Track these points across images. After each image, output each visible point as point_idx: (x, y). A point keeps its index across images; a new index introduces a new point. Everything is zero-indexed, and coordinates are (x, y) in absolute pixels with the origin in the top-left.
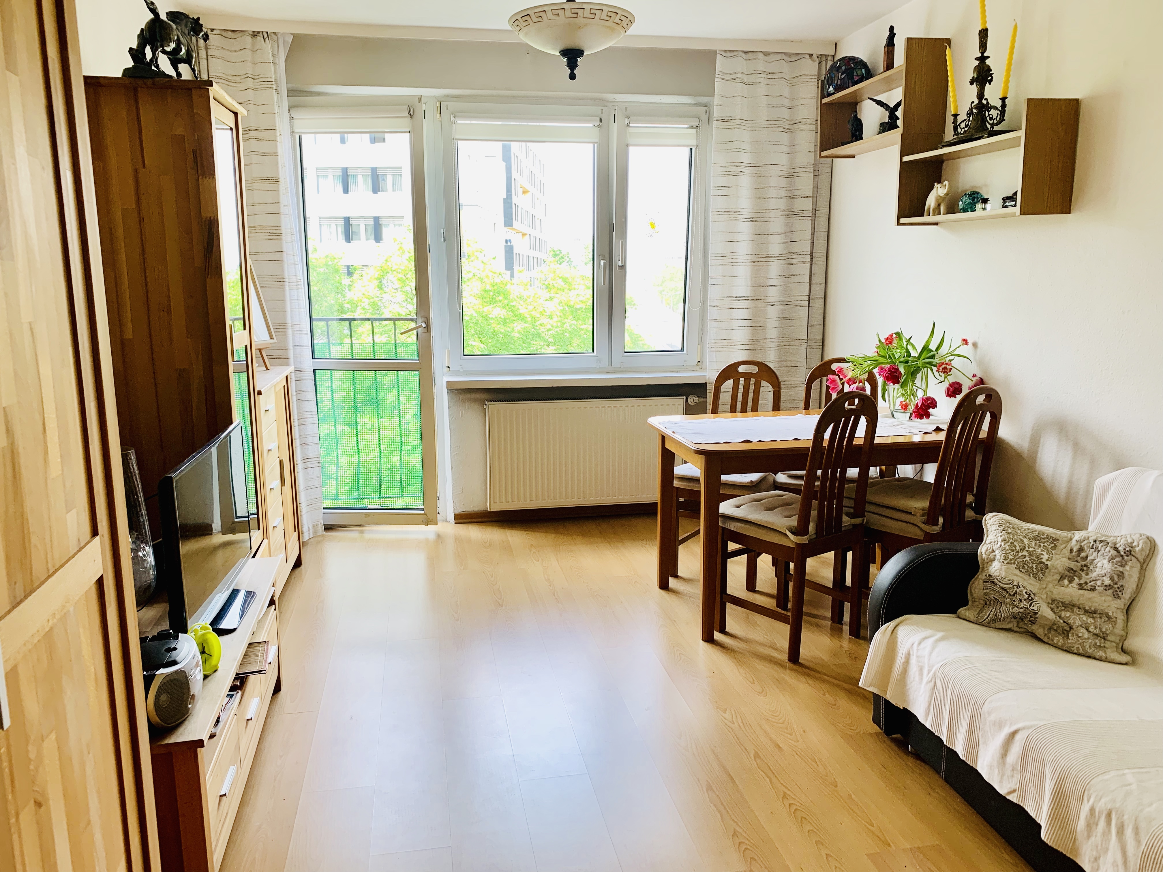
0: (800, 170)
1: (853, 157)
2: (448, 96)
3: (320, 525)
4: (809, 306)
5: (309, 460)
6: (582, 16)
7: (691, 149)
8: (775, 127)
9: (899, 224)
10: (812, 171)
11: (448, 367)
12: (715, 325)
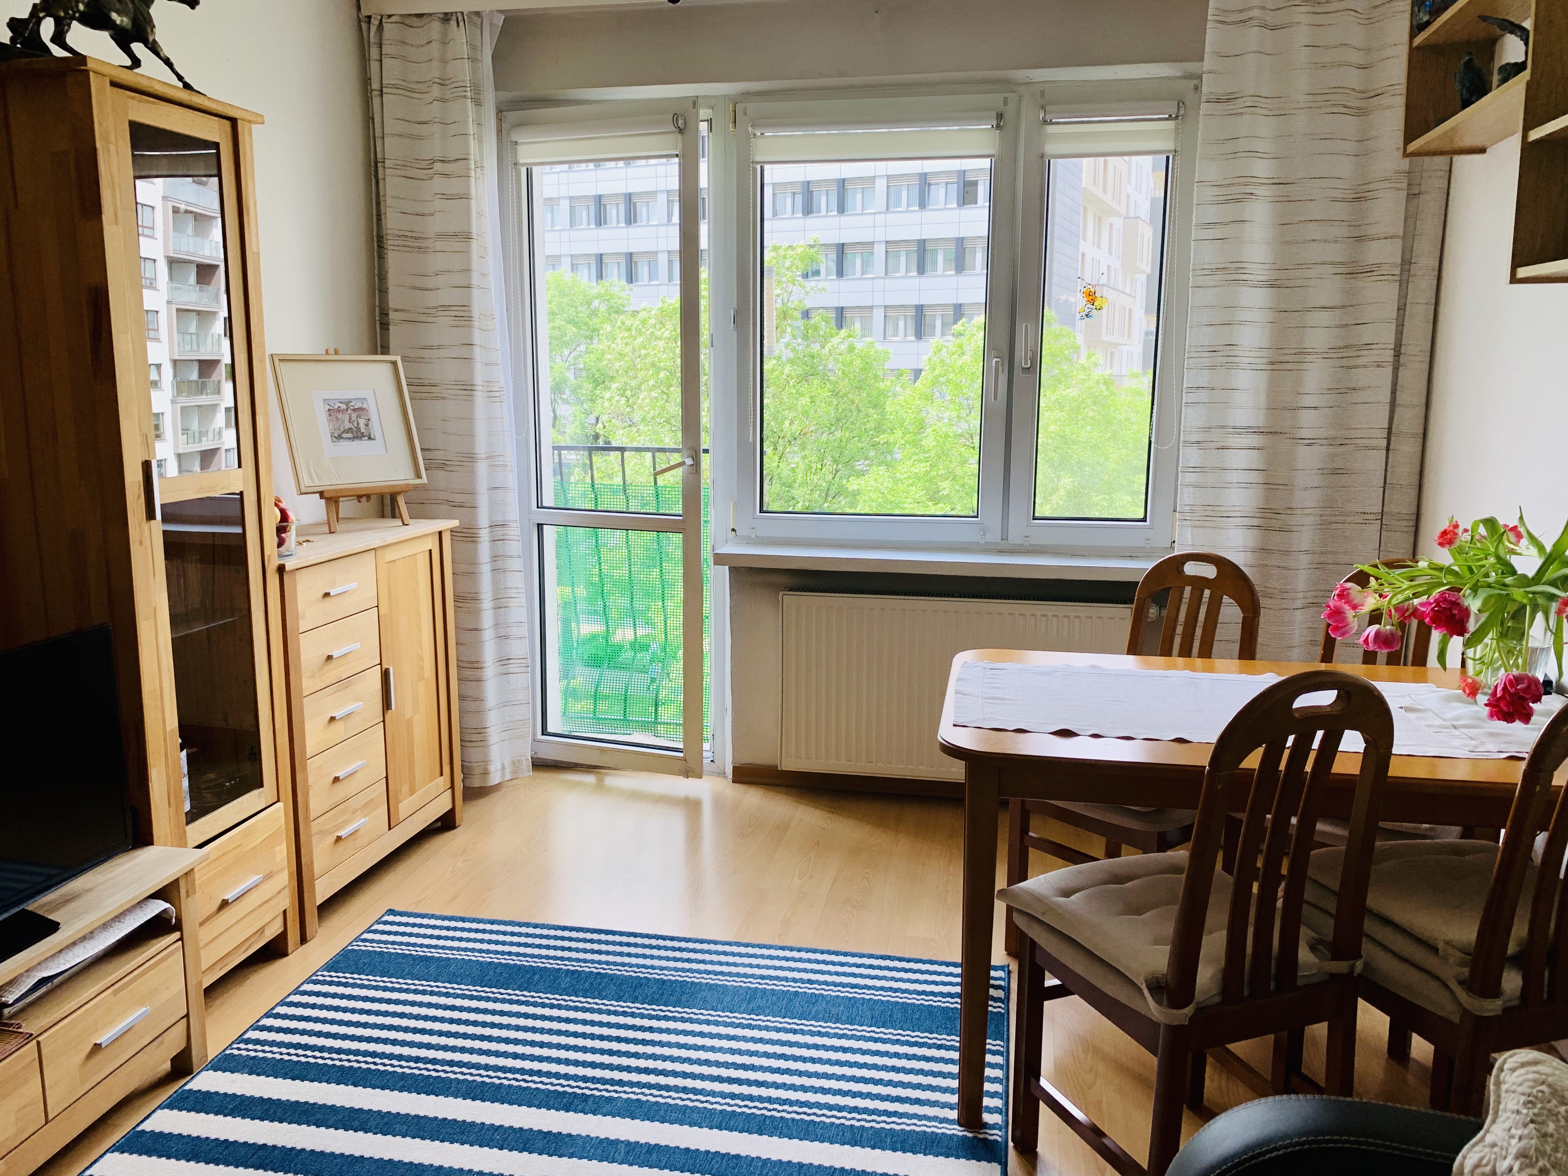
0: (1381, 185)
1: (1482, 151)
3: (524, 762)
4: (1388, 449)
5: (512, 661)
7: (1168, 158)
9: (1514, 280)
10: (1405, 185)
11: (733, 530)
12: (1191, 478)
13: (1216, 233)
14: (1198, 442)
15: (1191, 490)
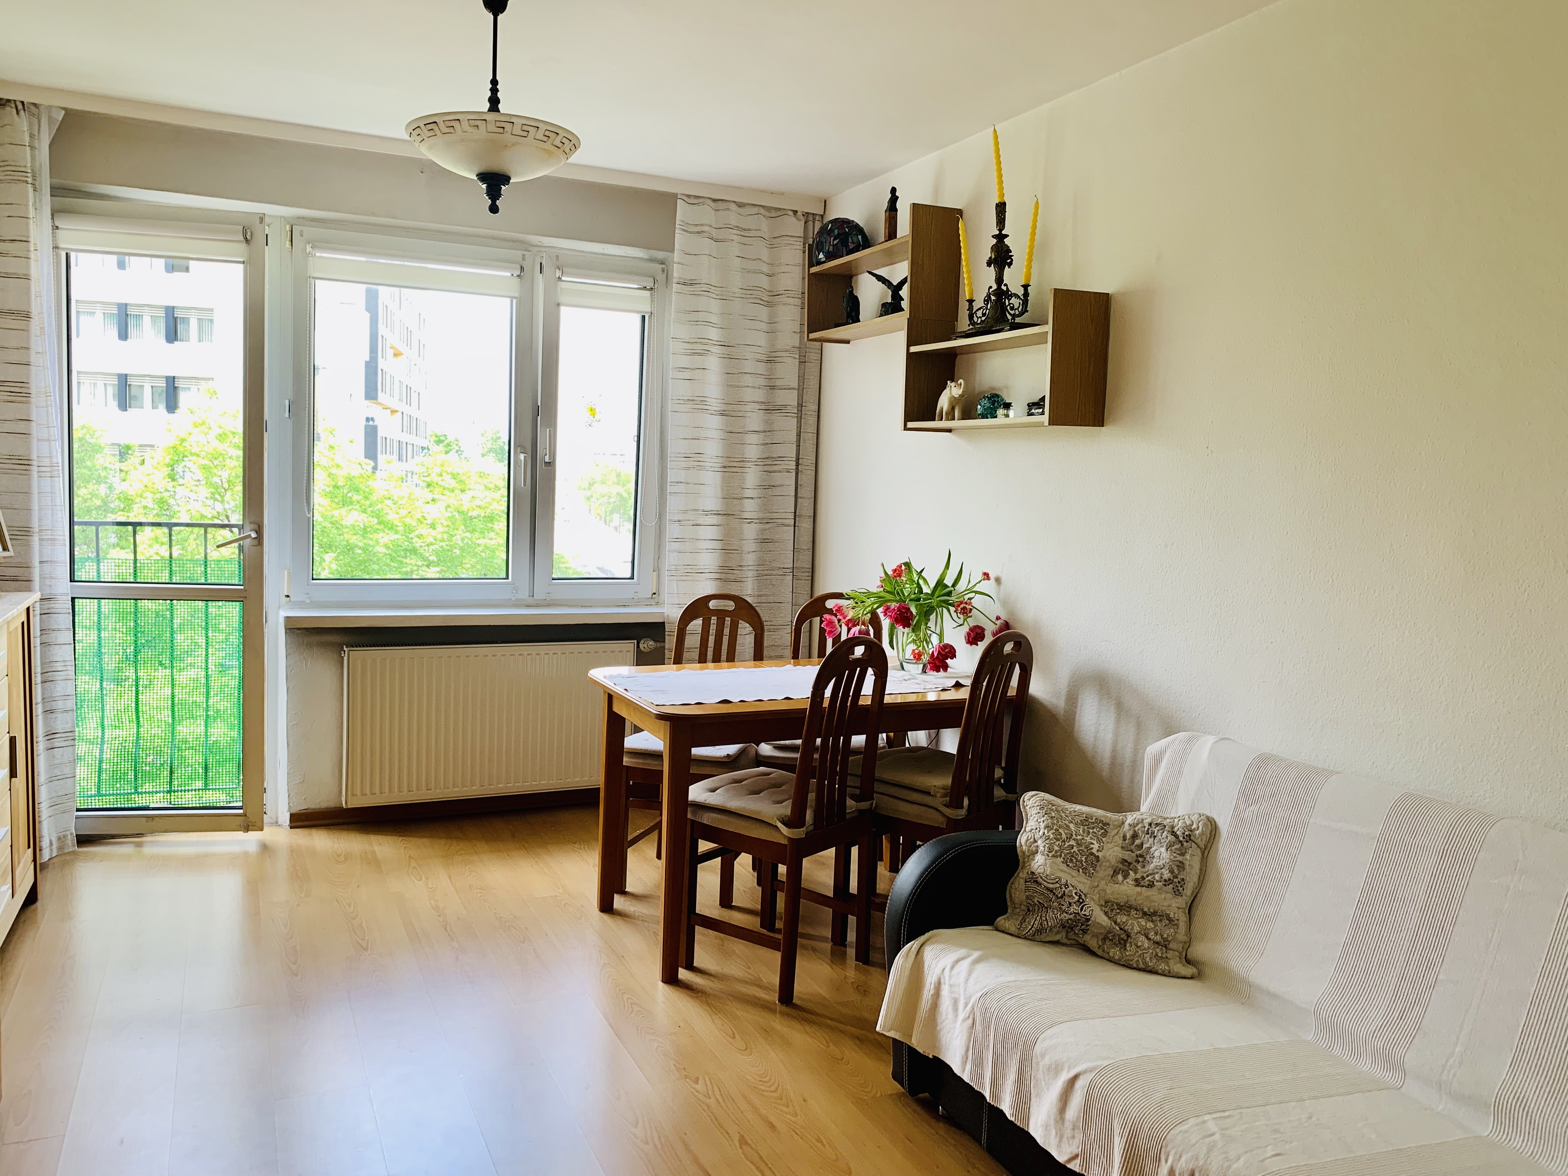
0: (784, 354)
1: (848, 342)
2: (304, 218)
3: (69, 837)
4: (795, 526)
5: (57, 736)
6: (510, 132)
7: (644, 317)
8: (751, 298)
9: (906, 428)
10: (797, 356)
11: (288, 596)
12: (676, 546)
13: (687, 375)
15: (675, 554)
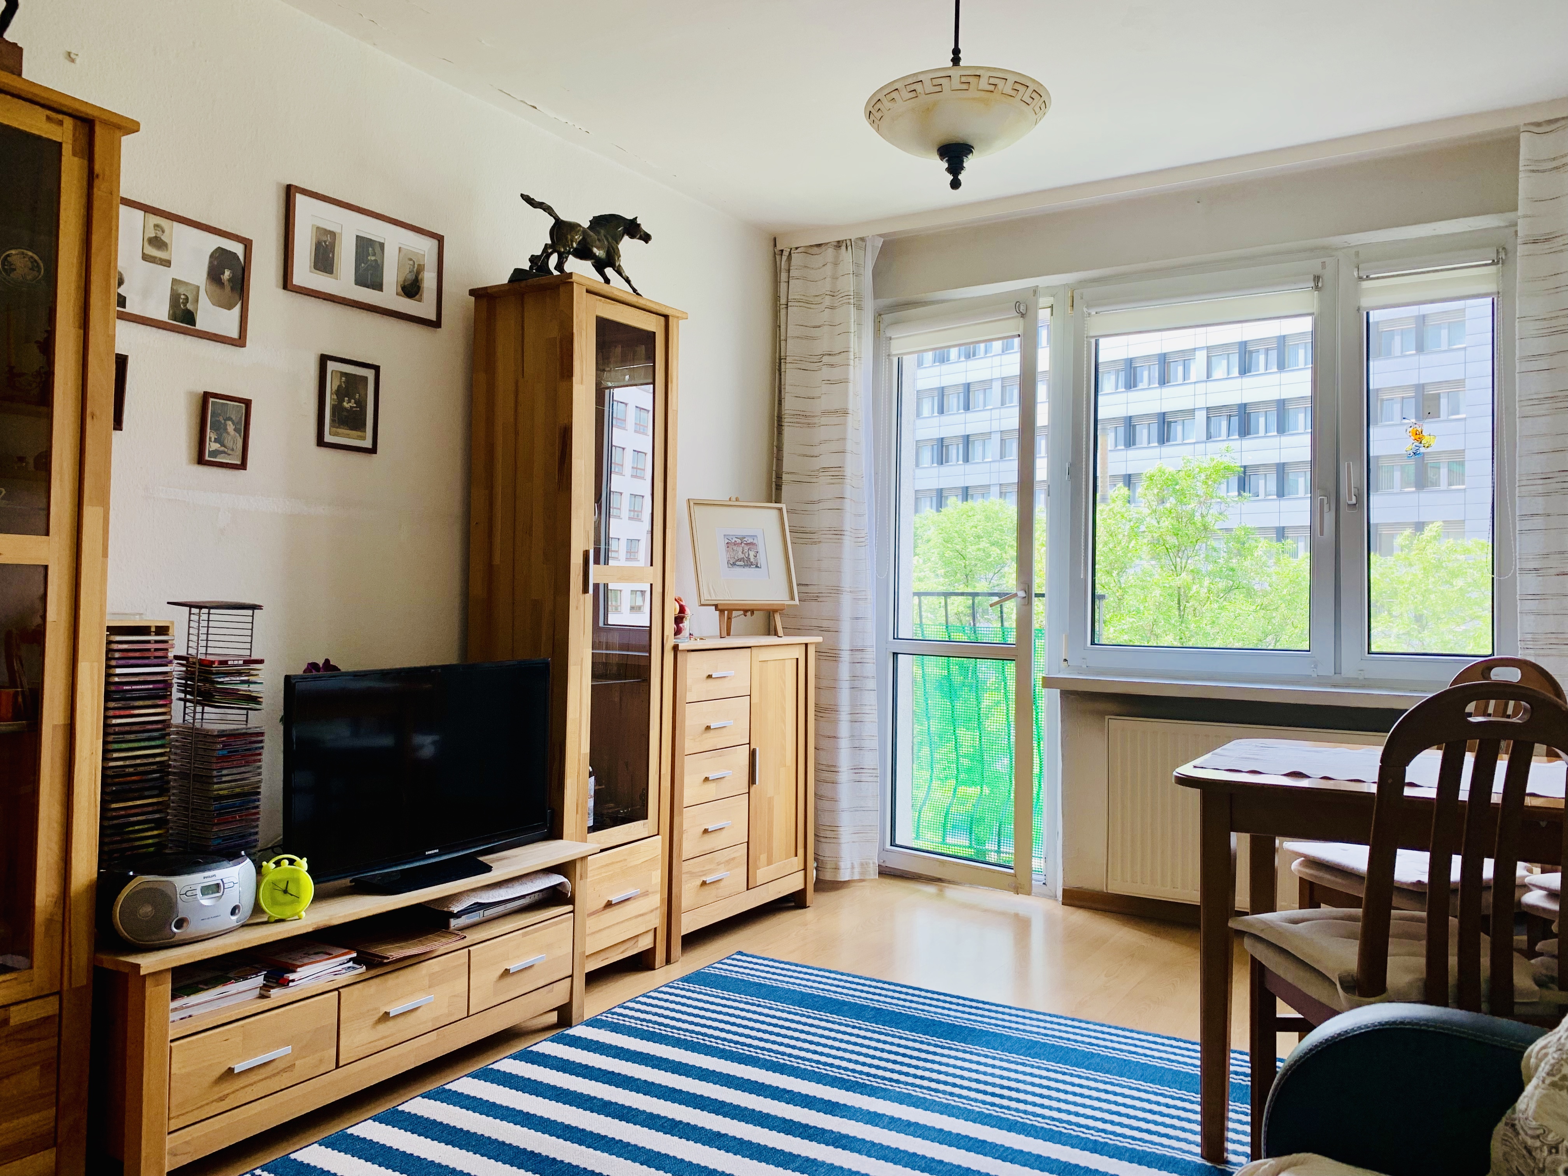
2: (1083, 280)
7: (1493, 300)
11: (1065, 660)
12: (1532, 605)
13: (1543, 364)
14: (1535, 569)
15: (1532, 617)
